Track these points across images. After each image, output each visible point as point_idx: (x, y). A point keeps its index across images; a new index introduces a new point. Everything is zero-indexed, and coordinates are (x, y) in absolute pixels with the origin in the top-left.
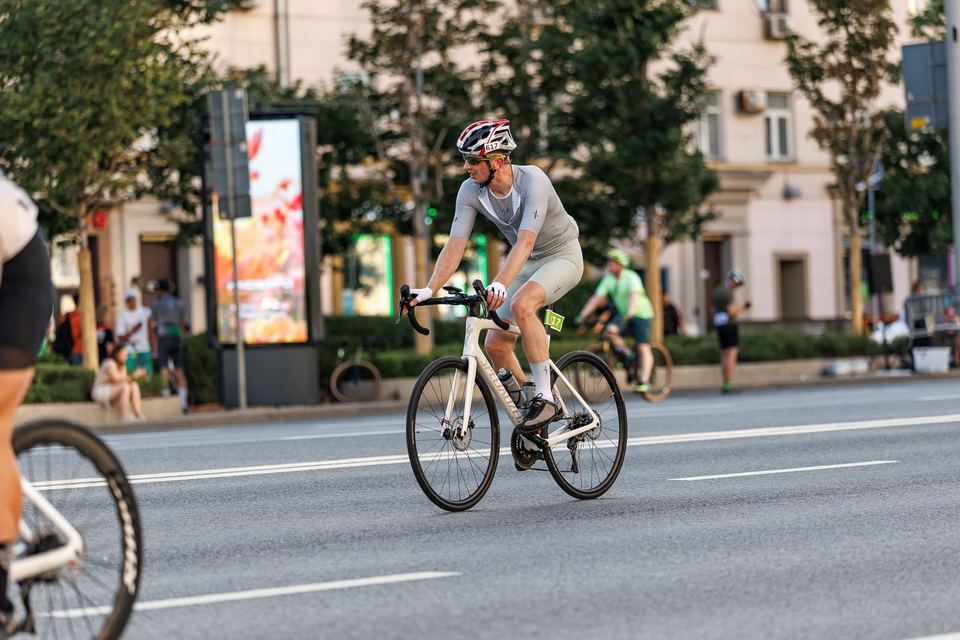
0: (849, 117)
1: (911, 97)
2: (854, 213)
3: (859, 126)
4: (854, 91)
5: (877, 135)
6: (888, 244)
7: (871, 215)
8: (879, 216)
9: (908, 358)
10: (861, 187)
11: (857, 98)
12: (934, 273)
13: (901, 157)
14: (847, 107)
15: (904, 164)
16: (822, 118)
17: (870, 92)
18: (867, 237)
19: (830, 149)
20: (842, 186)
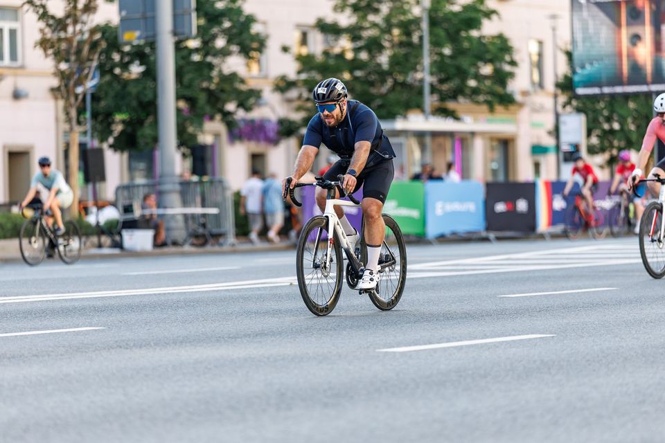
0: (70, 29)
1: (124, 13)
2: (73, 113)
3: (78, 38)
4: (75, 7)
5: (94, 45)
6: (103, 140)
7: (88, 115)
8: (95, 116)
9: (117, 238)
10: (79, 90)
11: (79, 13)
12: (142, 165)
13: (114, 66)
14: (69, 21)
15: (117, 71)
16: (47, 30)
17: (89, 8)
18: (85, 133)
19: (53, 56)
20: (63, 88)
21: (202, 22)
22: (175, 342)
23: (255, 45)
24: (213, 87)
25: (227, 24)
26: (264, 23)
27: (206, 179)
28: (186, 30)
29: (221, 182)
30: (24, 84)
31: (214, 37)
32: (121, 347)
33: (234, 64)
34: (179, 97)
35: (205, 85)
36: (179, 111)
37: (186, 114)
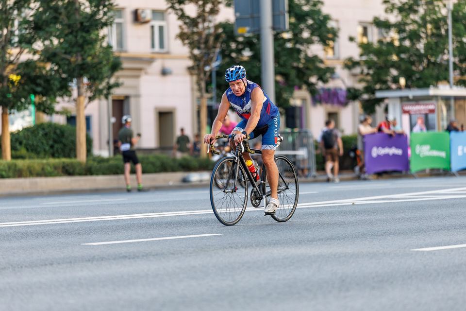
0: (200, 26)
1: (238, 14)
2: (203, 85)
3: (206, 32)
4: (204, 11)
5: (217, 37)
7: (214, 86)
8: (219, 86)
10: (207, 69)
11: (206, 15)
13: (232, 51)
14: (200, 20)
15: (234, 55)
16: (184, 27)
17: (214, 11)
18: (211, 99)
19: (189, 45)
20: (196, 67)
21: (293, 20)
22: (270, 244)
23: (330, 36)
24: (301, 66)
25: (310, 22)
26: (337, 21)
27: (296, 130)
28: (282, 26)
29: (306, 132)
30: (169, 64)
31: (301, 31)
32: (232, 248)
33: (316, 49)
34: (277, 73)
35: (295, 64)
36: (277, 82)
37: (281, 85)
